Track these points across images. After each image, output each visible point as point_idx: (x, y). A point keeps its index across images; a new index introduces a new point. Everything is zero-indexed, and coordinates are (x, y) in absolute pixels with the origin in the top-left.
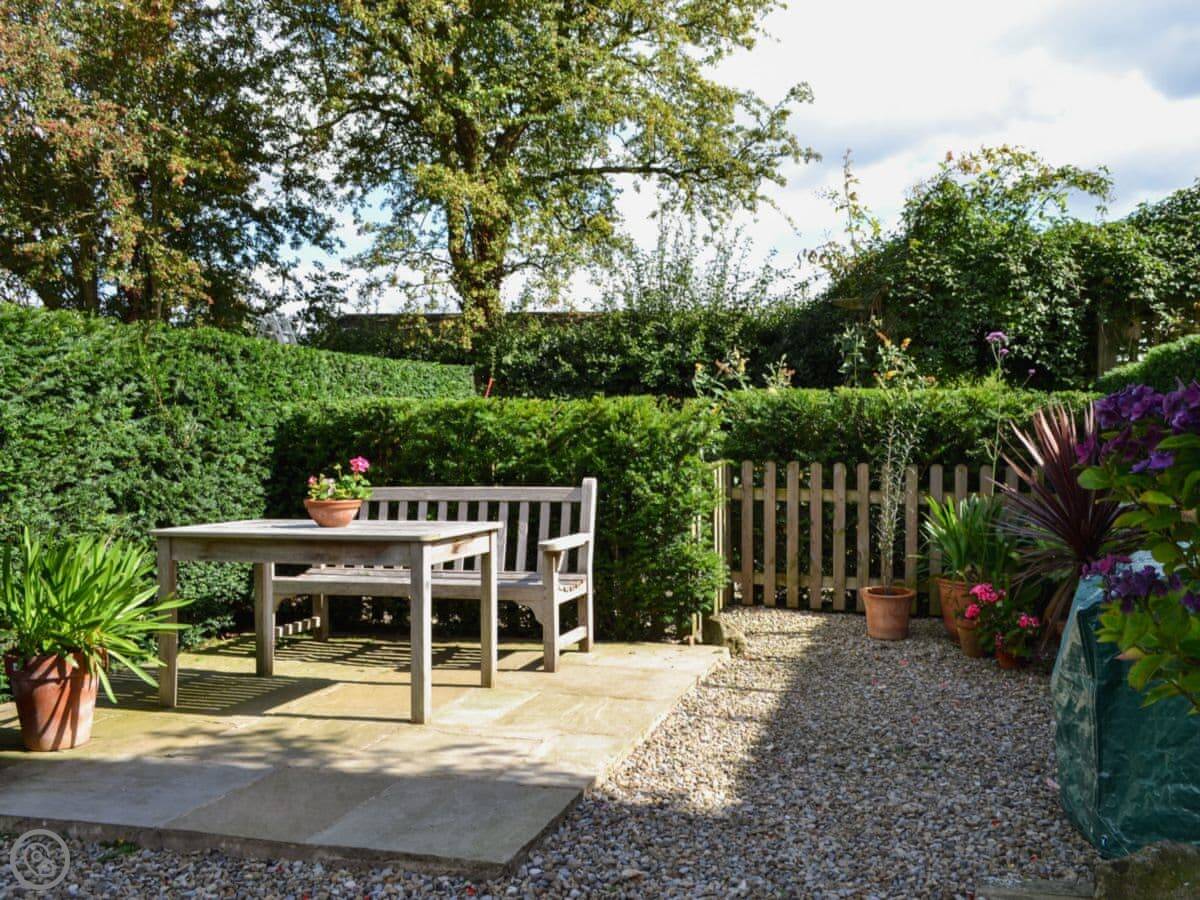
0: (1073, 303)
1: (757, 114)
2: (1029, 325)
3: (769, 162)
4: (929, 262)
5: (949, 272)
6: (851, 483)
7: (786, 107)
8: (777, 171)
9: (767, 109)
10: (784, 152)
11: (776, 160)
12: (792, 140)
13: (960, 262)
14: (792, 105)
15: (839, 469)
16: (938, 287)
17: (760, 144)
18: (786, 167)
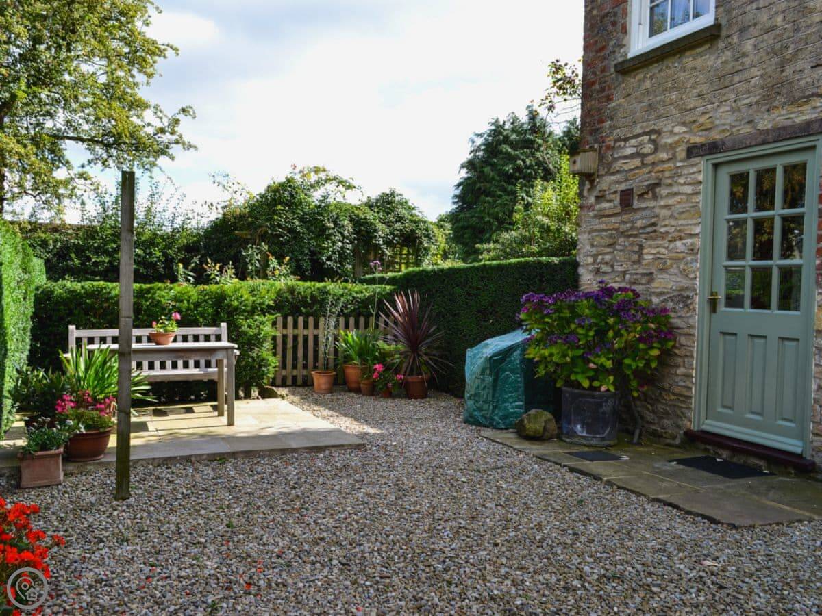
0: (352, 243)
1: (161, 118)
2: (334, 252)
3: (167, 147)
4: (287, 218)
5: (297, 224)
6: (295, 325)
7: (178, 117)
8: (170, 151)
9: (166, 116)
10: (177, 142)
11: (172, 146)
12: (181, 136)
13: (302, 219)
14: (181, 117)
15: (290, 319)
16: (292, 231)
17: (162, 136)
18: (175, 150)
